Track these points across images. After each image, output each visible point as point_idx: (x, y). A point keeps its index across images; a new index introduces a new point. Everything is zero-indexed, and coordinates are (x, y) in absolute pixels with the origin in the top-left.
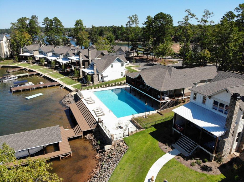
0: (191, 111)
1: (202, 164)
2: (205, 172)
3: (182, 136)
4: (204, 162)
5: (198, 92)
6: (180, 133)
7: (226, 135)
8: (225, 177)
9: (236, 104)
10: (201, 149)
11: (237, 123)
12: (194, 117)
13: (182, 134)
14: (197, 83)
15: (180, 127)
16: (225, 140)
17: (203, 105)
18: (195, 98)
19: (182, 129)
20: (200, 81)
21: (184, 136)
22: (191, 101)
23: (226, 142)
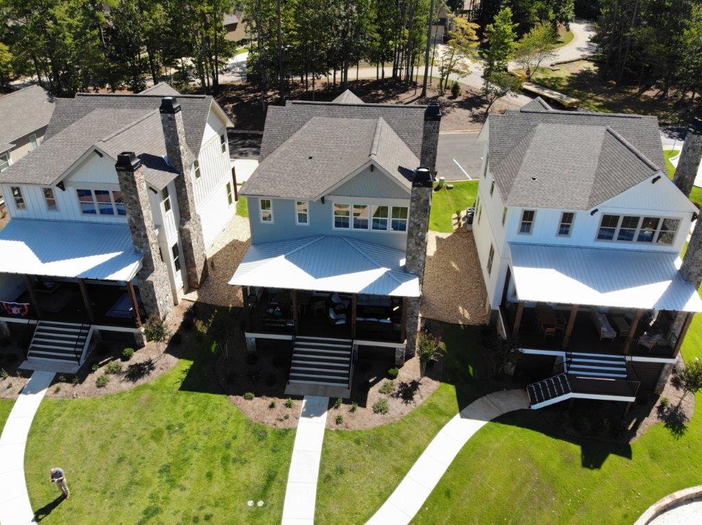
0: (27, 244)
1: (125, 366)
2: (141, 382)
3: (38, 327)
4: (126, 358)
5: (20, 183)
6: (25, 321)
7: (147, 268)
8: (192, 363)
9: (136, 180)
10: (102, 332)
11: (159, 226)
12: (45, 259)
13: (33, 322)
14: (6, 152)
15: (18, 306)
16: (149, 279)
17: (52, 215)
18: (19, 201)
19: (26, 308)
20: (12, 143)
21: (41, 324)
22: (14, 216)
23: (154, 284)
